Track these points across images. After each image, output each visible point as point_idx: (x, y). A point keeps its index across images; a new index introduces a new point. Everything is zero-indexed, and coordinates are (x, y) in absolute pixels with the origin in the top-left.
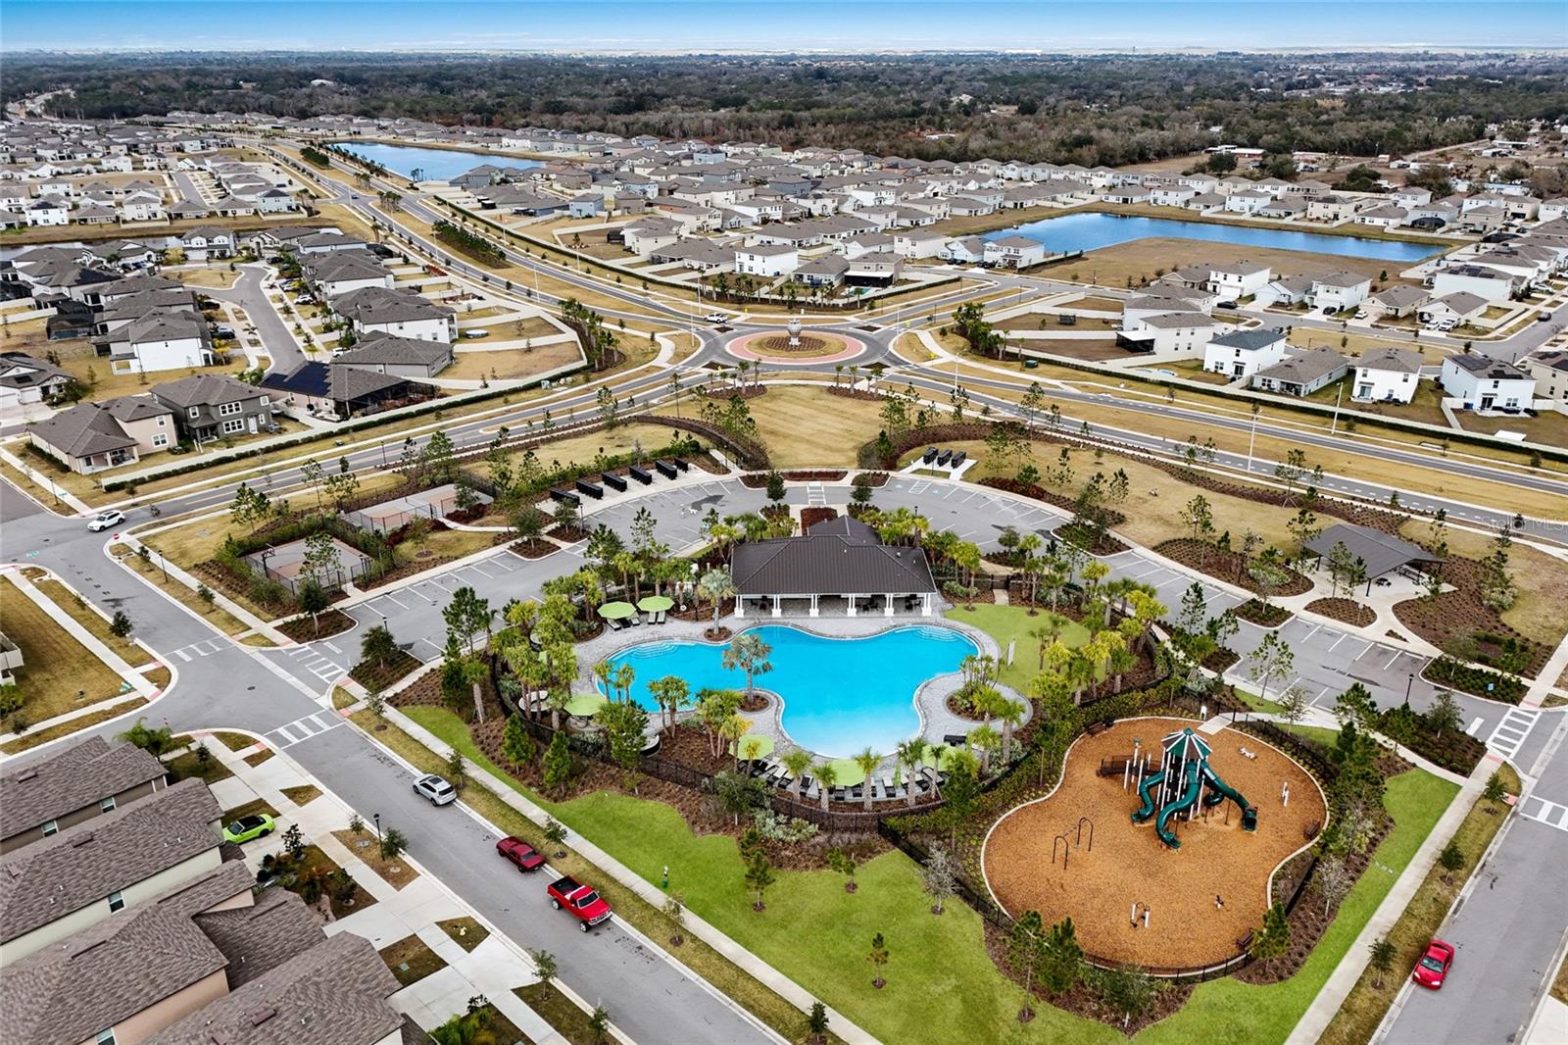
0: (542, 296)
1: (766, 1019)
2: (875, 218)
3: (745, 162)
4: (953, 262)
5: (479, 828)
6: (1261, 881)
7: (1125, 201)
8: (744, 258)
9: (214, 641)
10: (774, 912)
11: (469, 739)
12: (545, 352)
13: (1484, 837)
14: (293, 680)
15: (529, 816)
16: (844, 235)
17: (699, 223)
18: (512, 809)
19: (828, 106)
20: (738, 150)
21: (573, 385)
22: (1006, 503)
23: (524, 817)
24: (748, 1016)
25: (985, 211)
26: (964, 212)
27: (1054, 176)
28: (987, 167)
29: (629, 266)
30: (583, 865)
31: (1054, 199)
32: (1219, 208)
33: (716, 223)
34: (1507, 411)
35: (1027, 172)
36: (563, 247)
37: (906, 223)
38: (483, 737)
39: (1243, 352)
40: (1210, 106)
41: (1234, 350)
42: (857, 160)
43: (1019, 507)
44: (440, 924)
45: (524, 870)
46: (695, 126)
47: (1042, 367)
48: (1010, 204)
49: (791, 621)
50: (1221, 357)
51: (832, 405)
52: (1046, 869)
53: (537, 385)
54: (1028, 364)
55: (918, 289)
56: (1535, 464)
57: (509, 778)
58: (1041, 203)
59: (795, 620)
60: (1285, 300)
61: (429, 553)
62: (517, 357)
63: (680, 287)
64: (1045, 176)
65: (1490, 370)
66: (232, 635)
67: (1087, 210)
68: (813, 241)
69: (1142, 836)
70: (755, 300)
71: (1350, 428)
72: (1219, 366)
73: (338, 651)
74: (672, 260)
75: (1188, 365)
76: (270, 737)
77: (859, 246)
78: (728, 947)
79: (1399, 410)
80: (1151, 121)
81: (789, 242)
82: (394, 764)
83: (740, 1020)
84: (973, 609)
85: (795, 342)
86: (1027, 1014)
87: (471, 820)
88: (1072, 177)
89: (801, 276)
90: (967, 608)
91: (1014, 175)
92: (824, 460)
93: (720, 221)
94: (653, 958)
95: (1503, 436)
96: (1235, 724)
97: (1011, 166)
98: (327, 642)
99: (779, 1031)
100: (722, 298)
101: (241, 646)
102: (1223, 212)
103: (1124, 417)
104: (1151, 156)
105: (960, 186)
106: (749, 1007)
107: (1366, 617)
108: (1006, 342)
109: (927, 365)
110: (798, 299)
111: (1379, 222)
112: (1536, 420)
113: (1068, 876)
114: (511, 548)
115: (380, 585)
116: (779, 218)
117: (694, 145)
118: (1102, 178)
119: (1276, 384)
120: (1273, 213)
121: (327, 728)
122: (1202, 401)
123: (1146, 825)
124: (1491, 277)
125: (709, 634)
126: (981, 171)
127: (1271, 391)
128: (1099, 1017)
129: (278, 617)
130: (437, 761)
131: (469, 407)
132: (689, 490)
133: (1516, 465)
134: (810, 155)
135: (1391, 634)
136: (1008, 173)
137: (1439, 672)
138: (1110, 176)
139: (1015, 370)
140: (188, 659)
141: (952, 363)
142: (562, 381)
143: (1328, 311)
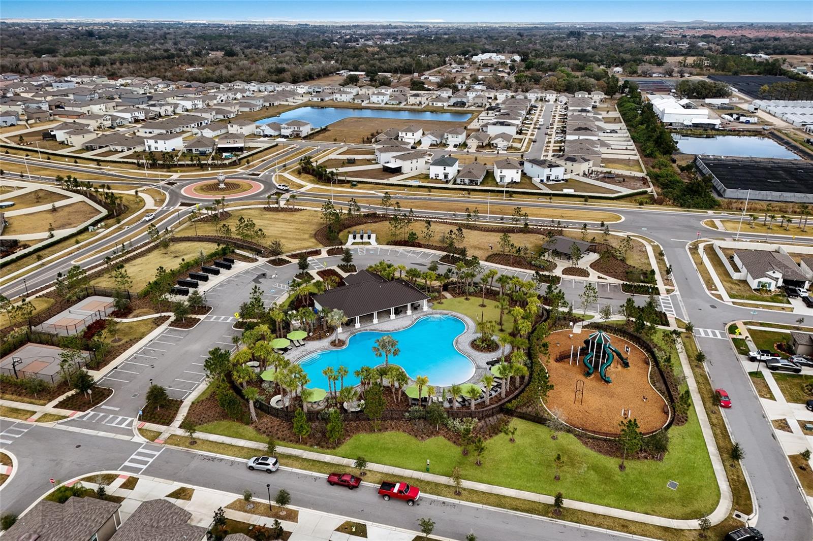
0: (31, 177)
1: (527, 511)
2: (204, 115)
3: (91, 87)
4: (266, 136)
5: (306, 476)
6: (648, 386)
7: (322, 100)
8: (151, 142)
9: (15, 426)
10: (488, 464)
11: (255, 433)
12: (67, 209)
13: (694, 347)
14: (101, 434)
15: (326, 461)
16: (193, 125)
17: (98, 124)
18: (314, 461)
19: (111, 53)
20: (79, 80)
21: (107, 227)
22: (409, 252)
23: (325, 463)
24: (519, 513)
25: (258, 109)
26: (247, 109)
27: (277, 89)
28: (238, 85)
29: (72, 152)
30: (379, 475)
31: (287, 101)
32: (368, 101)
33: (108, 123)
34: (556, 181)
35: (262, 87)
36: (13, 145)
37: (221, 117)
38: (263, 430)
39: (447, 168)
40: (323, 51)
41: (443, 167)
42: (160, 83)
43: (414, 252)
44: (338, 530)
45: (352, 487)
46: (37, 66)
47: (360, 185)
48: (267, 104)
49: (368, 328)
50: (437, 171)
51: (275, 217)
52: (575, 407)
53: (86, 229)
54: (353, 185)
55: (261, 152)
56: (586, 201)
57: (296, 446)
58: (282, 103)
59: (369, 327)
60: (435, 143)
61: (120, 340)
62: (49, 216)
63: (120, 162)
64: (271, 89)
65: (547, 164)
66: (26, 419)
67: (305, 105)
68: (178, 130)
69: (594, 381)
70: (175, 166)
71: (511, 196)
72: (437, 176)
73: (117, 409)
74: (101, 147)
75: (421, 176)
76: (123, 469)
77: (209, 131)
78: (483, 487)
79: (518, 185)
80: (301, 59)
81: (164, 131)
82: (222, 460)
83: (518, 516)
84: (442, 303)
85: (222, 186)
86: (622, 467)
87: (297, 474)
88: (287, 89)
89: (191, 150)
90: (439, 303)
91: (256, 89)
92: (302, 245)
93: (110, 122)
94: (454, 505)
95: (566, 191)
96: (584, 327)
97: (253, 84)
98: (103, 405)
99: (538, 514)
100: (153, 166)
101: (39, 424)
102: (369, 103)
103: (417, 204)
104: (315, 77)
105: (233, 96)
106: (516, 509)
107: (584, 273)
108: (337, 174)
109: (302, 190)
110: (203, 162)
111: (440, 104)
112: (568, 183)
113: (585, 406)
114: (170, 325)
115: (106, 365)
116: (143, 118)
117: (47, 78)
118: (302, 89)
119: (467, 181)
120: (394, 102)
121: (158, 454)
122: (441, 192)
123: (592, 377)
124: (509, 125)
125: (333, 343)
126: (235, 87)
127: (465, 184)
128: (646, 458)
129: (50, 400)
130: (246, 450)
131: (50, 249)
132: (244, 273)
133: (578, 203)
134: (129, 81)
135: (599, 277)
136: (252, 88)
137: (626, 288)
138: (306, 87)
139: (347, 188)
140: (10, 442)
141: (314, 188)
142: (99, 225)
143: (455, 146)
